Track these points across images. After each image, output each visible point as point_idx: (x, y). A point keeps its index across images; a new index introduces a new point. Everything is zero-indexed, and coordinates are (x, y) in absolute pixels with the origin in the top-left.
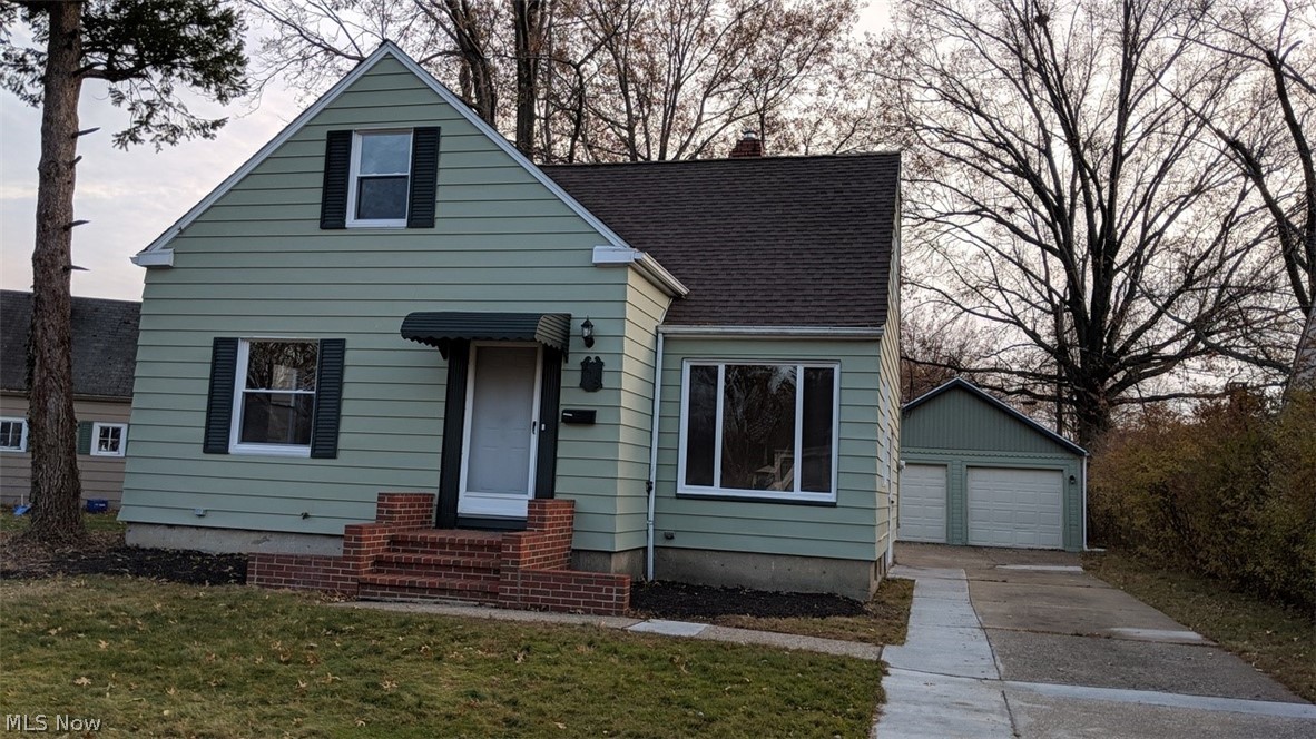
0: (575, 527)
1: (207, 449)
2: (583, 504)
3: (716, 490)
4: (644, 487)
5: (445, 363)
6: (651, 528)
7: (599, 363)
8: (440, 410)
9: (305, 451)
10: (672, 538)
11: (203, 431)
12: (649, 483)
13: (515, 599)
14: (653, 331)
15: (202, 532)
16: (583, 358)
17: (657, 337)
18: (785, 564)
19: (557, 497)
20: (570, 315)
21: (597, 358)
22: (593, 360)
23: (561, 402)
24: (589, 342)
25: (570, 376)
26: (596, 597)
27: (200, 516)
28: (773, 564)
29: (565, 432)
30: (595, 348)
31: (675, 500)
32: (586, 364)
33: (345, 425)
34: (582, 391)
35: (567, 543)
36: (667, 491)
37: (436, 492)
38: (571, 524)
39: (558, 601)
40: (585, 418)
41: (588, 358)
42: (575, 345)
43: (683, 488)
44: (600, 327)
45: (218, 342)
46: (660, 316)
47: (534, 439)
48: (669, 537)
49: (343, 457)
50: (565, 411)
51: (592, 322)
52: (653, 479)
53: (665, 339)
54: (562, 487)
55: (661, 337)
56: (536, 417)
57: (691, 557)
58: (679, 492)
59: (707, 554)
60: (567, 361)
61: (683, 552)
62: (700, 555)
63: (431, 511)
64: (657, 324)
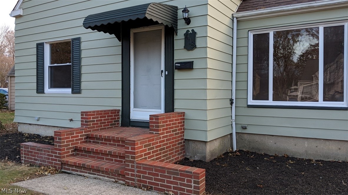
0: (185, 127)
1: (38, 92)
2: (189, 114)
3: (270, 102)
4: (229, 102)
5: (120, 43)
6: (234, 123)
7: (194, 33)
8: (119, 68)
9: (69, 90)
10: (246, 128)
11: (35, 84)
12: (231, 100)
13: (133, 180)
14: (230, 16)
15: (40, 127)
16: (184, 31)
17: (233, 20)
18: (314, 144)
19: (176, 111)
20: (177, 7)
21: (193, 30)
22: (191, 32)
23: (175, 58)
24: (188, 21)
25: (179, 42)
26: (181, 184)
27: (38, 120)
28: (306, 144)
29: (178, 75)
30: (191, 25)
31: (247, 108)
32: (187, 35)
33: (84, 78)
34: (185, 51)
35: (181, 136)
36: (242, 104)
37: (120, 108)
38: (183, 125)
39: (158, 185)
40: (188, 66)
41: (188, 31)
42: (181, 24)
43: (251, 102)
44: (193, 12)
45: (38, 45)
46: (235, 9)
47: (163, 79)
48: (245, 128)
49: (84, 93)
50: (176, 63)
51: (189, 9)
52: (234, 98)
53: (238, 21)
54: (178, 105)
55: (235, 20)
56: (163, 68)
57: (257, 138)
58: (248, 104)
59: (266, 137)
60: (177, 35)
61: (253, 136)
62: (262, 138)
63: (118, 118)
64: (233, 13)
